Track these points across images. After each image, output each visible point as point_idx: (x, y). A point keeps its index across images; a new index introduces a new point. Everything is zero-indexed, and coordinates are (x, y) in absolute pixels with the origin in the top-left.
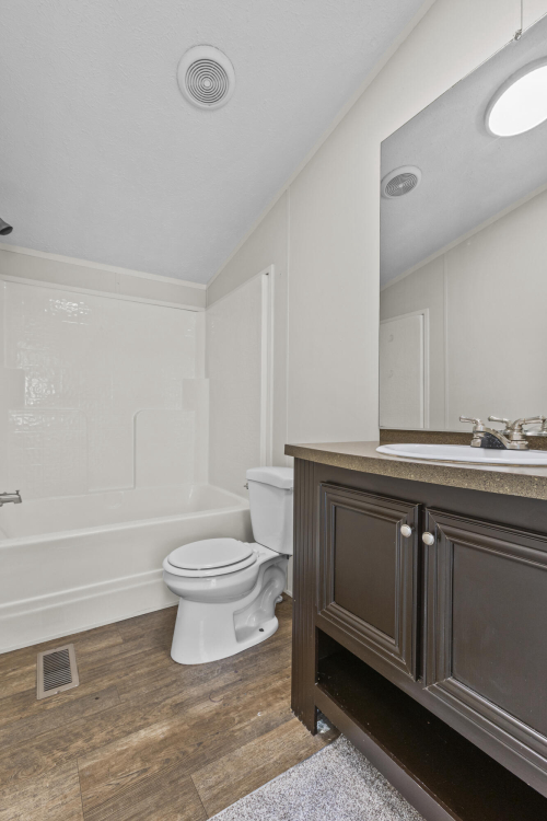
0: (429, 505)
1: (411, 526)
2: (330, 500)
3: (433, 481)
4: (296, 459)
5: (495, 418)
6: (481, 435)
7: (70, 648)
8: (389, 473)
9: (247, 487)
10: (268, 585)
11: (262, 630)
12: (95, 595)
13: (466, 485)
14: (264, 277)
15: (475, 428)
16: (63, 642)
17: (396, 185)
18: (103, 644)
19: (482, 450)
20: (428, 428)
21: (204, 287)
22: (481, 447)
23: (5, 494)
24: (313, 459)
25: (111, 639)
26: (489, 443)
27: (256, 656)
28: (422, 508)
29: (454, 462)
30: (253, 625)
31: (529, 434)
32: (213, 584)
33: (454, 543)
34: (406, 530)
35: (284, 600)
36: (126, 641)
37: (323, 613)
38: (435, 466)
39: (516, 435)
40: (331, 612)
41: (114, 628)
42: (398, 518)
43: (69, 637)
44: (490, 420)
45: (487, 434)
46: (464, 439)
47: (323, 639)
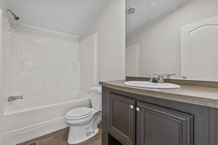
0: (138, 100)
1: (133, 105)
2: (111, 98)
3: (139, 94)
4: (102, 86)
5: (156, 74)
6: (152, 79)
7: (37, 142)
8: (127, 91)
9: (90, 92)
10: (96, 119)
11: (94, 132)
12: (45, 125)
13: (148, 95)
14: (95, 35)
15: (150, 77)
16: (35, 140)
17: (130, 11)
18: (47, 140)
19: (152, 83)
20: (139, 76)
21: (79, 37)
22: (152, 82)
23: (18, 96)
24: (107, 86)
25: (50, 138)
26: (154, 81)
27: (92, 140)
28: (136, 100)
29: (145, 88)
30: (92, 131)
31: (164, 78)
32: (80, 121)
33: (145, 111)
34: (132, 107)
35: (100, 123)
36: (54, 138)
37: (110, 129)
38: (140, 89)
39: (161, 79)
40: (112, 129)
41: (51, 134)
42: (130, 103)
43: (37, 138)
44: (154, 74)
45: (153, 79)
46: (147, 79)
47: (110, 136)
